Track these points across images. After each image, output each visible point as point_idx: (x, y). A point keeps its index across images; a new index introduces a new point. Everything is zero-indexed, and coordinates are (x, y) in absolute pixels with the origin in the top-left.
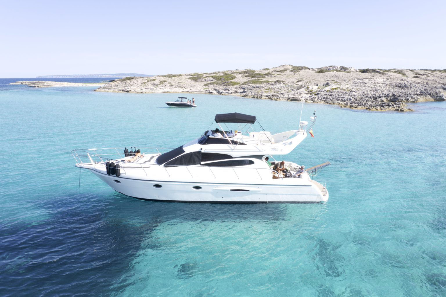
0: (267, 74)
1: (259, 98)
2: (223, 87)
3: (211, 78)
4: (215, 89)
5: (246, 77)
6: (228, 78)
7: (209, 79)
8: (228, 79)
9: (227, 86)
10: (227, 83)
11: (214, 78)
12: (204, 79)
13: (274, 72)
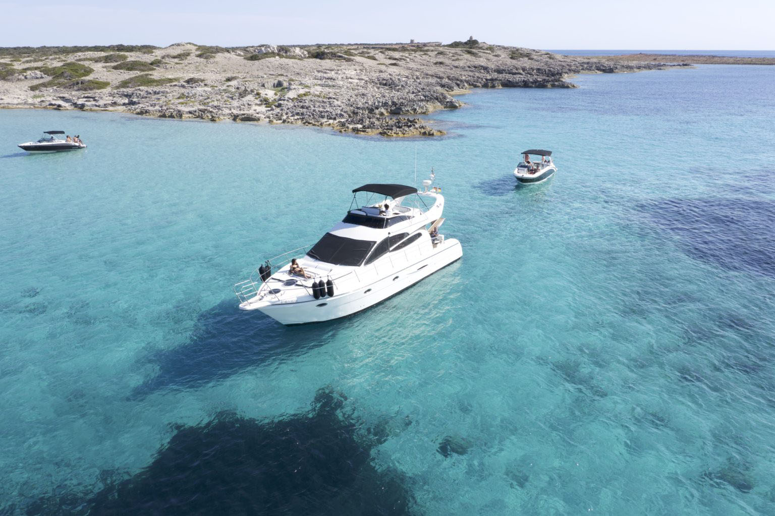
0: (156, 64)
1: (175, 116)
2: (77, 92)
3: (38, 72)
4: (60, 98)
5: (113, 68)
6: (77, 72)
7: (33, 75)
8: (77, 74)
9: (85, 90)
10: (82, 83)
11: (45, 73)
12: (23, 75)
13: (167, 59)
